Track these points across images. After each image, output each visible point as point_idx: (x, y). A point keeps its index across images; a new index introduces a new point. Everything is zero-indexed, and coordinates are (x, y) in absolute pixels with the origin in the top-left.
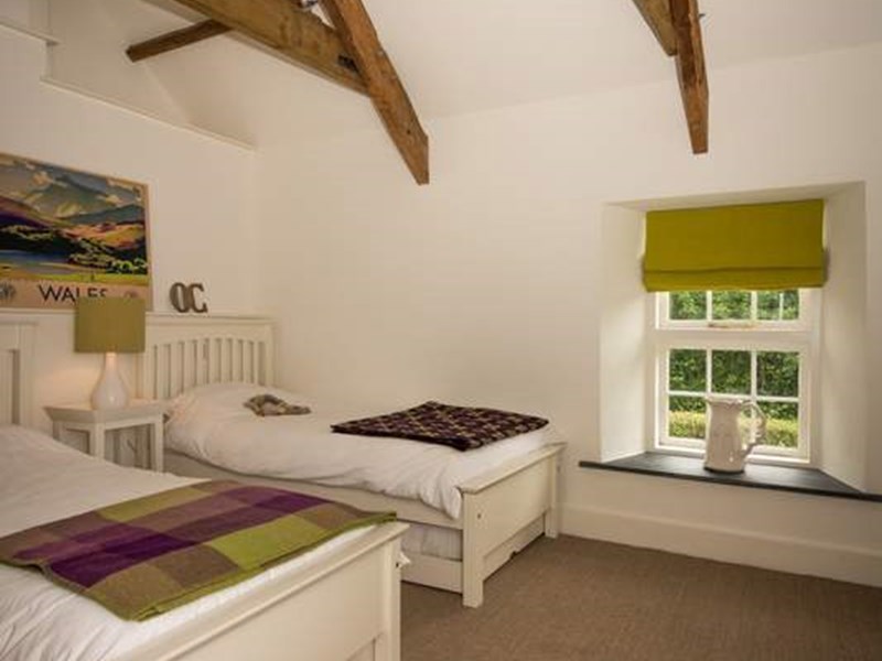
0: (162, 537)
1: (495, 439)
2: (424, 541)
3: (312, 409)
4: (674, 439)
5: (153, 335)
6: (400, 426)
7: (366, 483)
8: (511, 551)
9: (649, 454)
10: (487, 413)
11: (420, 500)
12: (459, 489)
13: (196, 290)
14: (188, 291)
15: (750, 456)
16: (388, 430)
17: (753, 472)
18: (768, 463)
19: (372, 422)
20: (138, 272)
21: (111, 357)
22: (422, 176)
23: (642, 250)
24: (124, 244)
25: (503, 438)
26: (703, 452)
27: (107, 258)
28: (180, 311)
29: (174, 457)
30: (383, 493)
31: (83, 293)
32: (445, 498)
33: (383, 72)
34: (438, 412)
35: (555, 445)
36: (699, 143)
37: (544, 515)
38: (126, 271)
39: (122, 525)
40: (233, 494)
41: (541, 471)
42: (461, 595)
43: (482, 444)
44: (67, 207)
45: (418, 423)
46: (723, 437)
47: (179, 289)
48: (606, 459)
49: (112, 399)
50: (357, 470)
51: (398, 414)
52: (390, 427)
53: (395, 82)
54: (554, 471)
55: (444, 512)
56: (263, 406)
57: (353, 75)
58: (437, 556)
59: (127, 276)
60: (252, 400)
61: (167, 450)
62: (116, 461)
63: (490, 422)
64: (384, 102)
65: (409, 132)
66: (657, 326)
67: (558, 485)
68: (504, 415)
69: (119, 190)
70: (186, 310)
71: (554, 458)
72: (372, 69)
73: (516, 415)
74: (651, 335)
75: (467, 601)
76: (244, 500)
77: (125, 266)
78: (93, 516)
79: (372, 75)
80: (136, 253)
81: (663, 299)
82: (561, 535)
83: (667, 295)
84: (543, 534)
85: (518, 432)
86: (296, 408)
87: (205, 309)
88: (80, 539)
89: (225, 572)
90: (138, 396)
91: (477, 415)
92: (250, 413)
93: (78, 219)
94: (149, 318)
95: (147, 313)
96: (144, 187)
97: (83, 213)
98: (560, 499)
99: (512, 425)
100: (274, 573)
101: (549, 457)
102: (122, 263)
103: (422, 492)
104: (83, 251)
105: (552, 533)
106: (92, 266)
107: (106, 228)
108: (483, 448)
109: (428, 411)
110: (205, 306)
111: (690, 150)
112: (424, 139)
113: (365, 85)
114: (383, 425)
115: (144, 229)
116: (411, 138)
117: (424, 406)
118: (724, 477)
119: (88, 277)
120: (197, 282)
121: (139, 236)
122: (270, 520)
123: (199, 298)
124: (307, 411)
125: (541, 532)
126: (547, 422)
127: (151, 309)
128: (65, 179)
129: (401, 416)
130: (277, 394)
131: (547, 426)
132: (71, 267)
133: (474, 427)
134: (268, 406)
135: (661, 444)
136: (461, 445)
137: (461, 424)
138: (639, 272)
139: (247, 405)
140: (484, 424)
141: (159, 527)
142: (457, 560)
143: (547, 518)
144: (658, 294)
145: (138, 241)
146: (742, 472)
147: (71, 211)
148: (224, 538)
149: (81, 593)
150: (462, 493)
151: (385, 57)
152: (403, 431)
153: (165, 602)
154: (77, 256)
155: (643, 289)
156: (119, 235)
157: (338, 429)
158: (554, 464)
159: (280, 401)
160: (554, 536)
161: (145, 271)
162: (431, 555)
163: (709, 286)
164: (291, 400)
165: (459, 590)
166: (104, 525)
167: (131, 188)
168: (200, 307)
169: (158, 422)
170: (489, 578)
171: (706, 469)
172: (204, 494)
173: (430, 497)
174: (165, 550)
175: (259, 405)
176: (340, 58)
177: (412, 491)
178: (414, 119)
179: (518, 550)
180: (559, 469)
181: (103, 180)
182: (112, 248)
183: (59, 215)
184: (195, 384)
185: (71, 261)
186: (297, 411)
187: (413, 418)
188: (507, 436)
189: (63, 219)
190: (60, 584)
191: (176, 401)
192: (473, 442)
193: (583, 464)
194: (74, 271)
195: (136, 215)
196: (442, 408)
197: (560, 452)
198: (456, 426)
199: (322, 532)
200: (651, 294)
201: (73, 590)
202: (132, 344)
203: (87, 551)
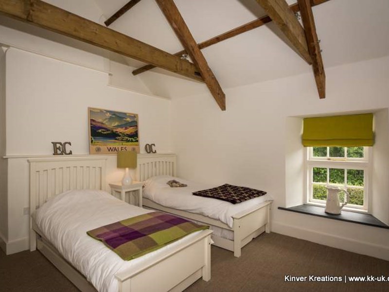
0: (136, 232)
1: (246, 200)
2: (221, 233)
3: (188, 185)
4: (314, 200)
5: (140, 161)
6: (214, 193)
7: (202, 213)
8: (253, 237)
9: (305, 205)
10: (245, 189)
11: (219, 220)
12: (232, 217)
13: (153, 146)
14: (150, 146)
15: (344, 208)
16: (210, 195)
17: (344, 215)
18: (351, 211)
19: (206, 191)
20: (135, 141)
21: (127, 169)
22: (223, 107)
23: (302, 132)
24: (131, 133)
25: (249, 199)
26: (325, 205)
27: (127, 138)
28: (148, 153)
29: (145, 200)
30: (208, 216)
31: (120, 149)
32: (228, 220)
33: (209, 75)
34: (228, 188)
35: (269, 201)
36: (322, 95)
37: (265, 225)
38: (132, 141)
39: (126, 227)
40: (159, 217)
41: (264, 211)
42: (233, 252)
43: (241, 202)
44: (115, 123)
45: (221, 192)
46: (332, 202)
47: (148, 146)
48: (288, 207)
49: (127, 181)
50: (200, 208)
51: (215, 188)
52: (211, 194)
53: (214, 78)
54: (269, 210)
55: (227, 224)
56: (173, 184)
57: (200, 77)
58: (226, 239)
59: (133, 143)
60: (169, 182)
61: (143, 197)
62: (129, 203)
63: (245, 193)
64: (210, 85)
65: (219, 94)
66: (308, 159)
67: (270, 215)
68: (250, 190)
69: (130, 117)
70: (149, 153)
71: (269, 206)
72: (206, 75)
73: (255, 190)
74: (305, 163)
75: (235, 255)
76: (162, 220)
77: (132, 140)
78: (119, 223)
79: (206, 77)
80: (135, 136)
81: (310, 149)
82: (271, 232)
83: (312, 148)
84: (265, 232)
85: (255, 197)
86: (182, 184)
87: (155, 152)
88: (114, 231)
89: (153, 246)
90: (136, 180)
91: (241, 190)
92: (168, 186)
93: (118, 126)
94: (138, 156)
95: (138, 154)
96: (137, 115)
97: (120, 124)
98: (271, 219)
99: (253, 194)
100: (169, 246)
101: (267, 205)
102: (131, 139)
103: (220, 217)
104: (120, 136)
105: (268, 231)
106: (122, 140)
107: (126, 129)
108: (241, 203)
109: (225, 188)
110: (155, 151)
111: (319, 97)
112: (224, 96)
113: (204, 80)
114: (209, 193)
115: (137, 128)
116: (219, 96)
117: (224, 185)
118: (333, 216)
119: (121, 143)
120: (153, 143)
121: (136, 130)
122: (169, 228)
123: (154, 148)
124: (186, 186)
125: (264, 231)
126: (266, 193)
127: (139, 153)
128: (114, 115)
129: (216, 189)
130: (177, 180)
131: (266, 195)
132: (116, 141)
133: (240, 195)
134: (174, 184)
135: (310, 201)
136: (234, 202)
137: (235, 193)
138: (300, 140)
139: (168, 183)
140: (243, 193)
141: (136, 229)
142: (232, 240)
143: (266, 226)
144: (308, 148)
145: (135, 132)
146: (340, 214)
147: (116, 124)
148: (154, 234)
149: (113, 250)
150: (233, 218)
151: (210, 70)
152: (215, 196)
153: (135, 255)
154: (117, 138)
155: (303, 146)
156: (130, 130)
157: (194, 194)
158: (269, 208)
159: (178, 182)
160: (269, 232)
161: (137, 141)
162: (224, 238)
163: (328, 145)
164: (182, 182)
165: (232, 250)
166: (122, 227)
167: (133, 115)
168: (154, 151)
169: (141, 188)
170: (243, 247)
171: (326, 212)
172: (151, 217)
173: (223, 219)
174: (137, 237)
175: (171, 184)
176: (195, 72)
177: (217, 217)
178: (220, 89)
179: (255, 237)
180: (270, 209)
181: (125, 114)
182: (127, 134)
183: (113, 125)
184: (152, 176)
185: (116, 139)
186: (183, 186)
187: (219, 190)
188: (251, 198)
189: (114, 127)
190: (107, 246)
191: (147, 181)
192: (238, 201)
193: (279, 208)
194: (117, 142)
195: (134, 124)
196: (230, 186)
197: (271, 203)
198: (233, 194)
199: (185, 233)
200: (305, 148)
201: (111, 249)
202: (133, 166)
203: (115, 236)
